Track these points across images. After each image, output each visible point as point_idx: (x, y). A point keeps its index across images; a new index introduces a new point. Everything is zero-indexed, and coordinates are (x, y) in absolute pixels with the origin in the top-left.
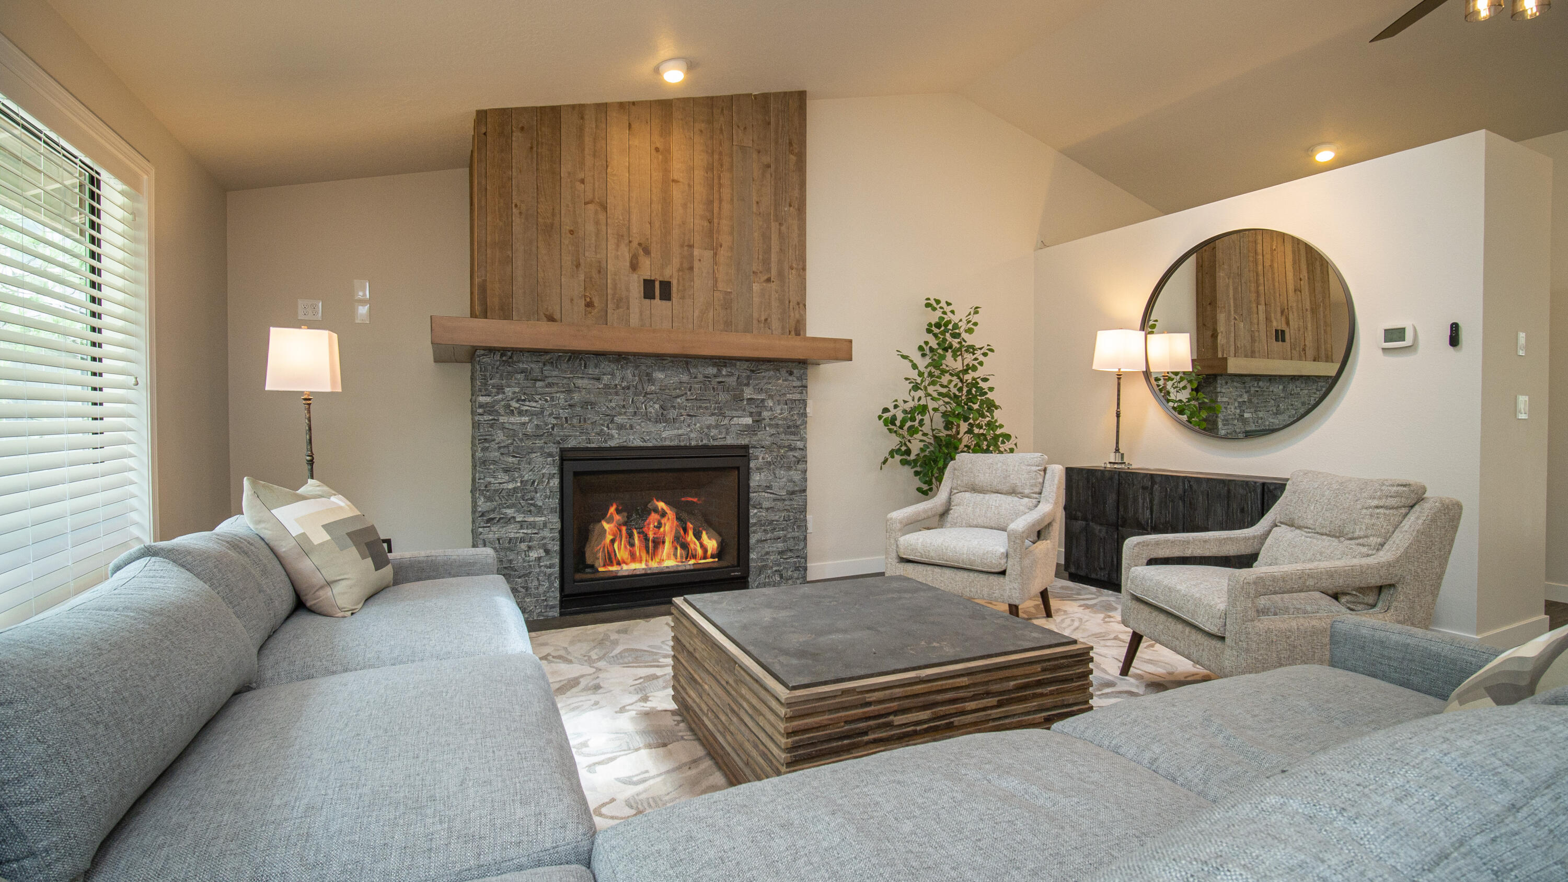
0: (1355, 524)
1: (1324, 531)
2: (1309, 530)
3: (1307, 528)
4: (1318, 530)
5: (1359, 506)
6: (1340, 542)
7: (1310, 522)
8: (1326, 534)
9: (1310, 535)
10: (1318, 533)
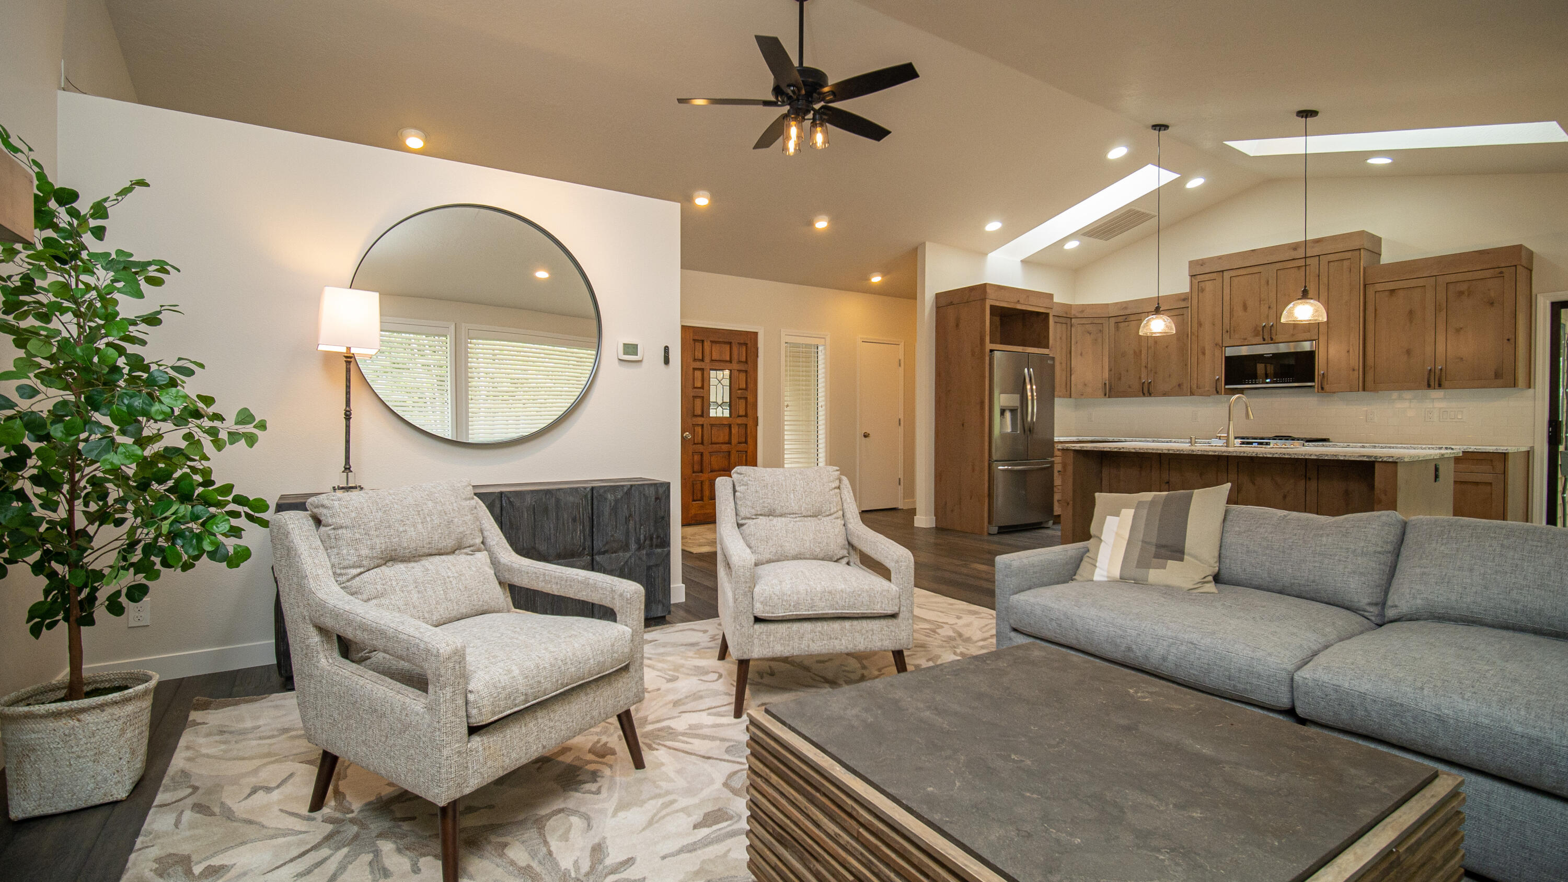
0: (830, 503)
1: (809, 513)
2: (794, 516)
3: (793, 514)
4: (804, 514)
5: (828, 490)
6: (819, 520)
7: (796, 508)
8: (810, 516)
9: (798, 519)
10: (804, 516)
